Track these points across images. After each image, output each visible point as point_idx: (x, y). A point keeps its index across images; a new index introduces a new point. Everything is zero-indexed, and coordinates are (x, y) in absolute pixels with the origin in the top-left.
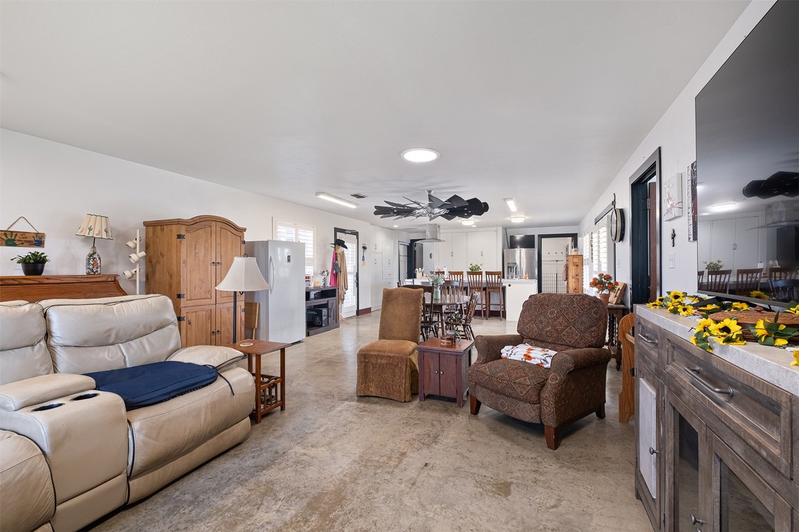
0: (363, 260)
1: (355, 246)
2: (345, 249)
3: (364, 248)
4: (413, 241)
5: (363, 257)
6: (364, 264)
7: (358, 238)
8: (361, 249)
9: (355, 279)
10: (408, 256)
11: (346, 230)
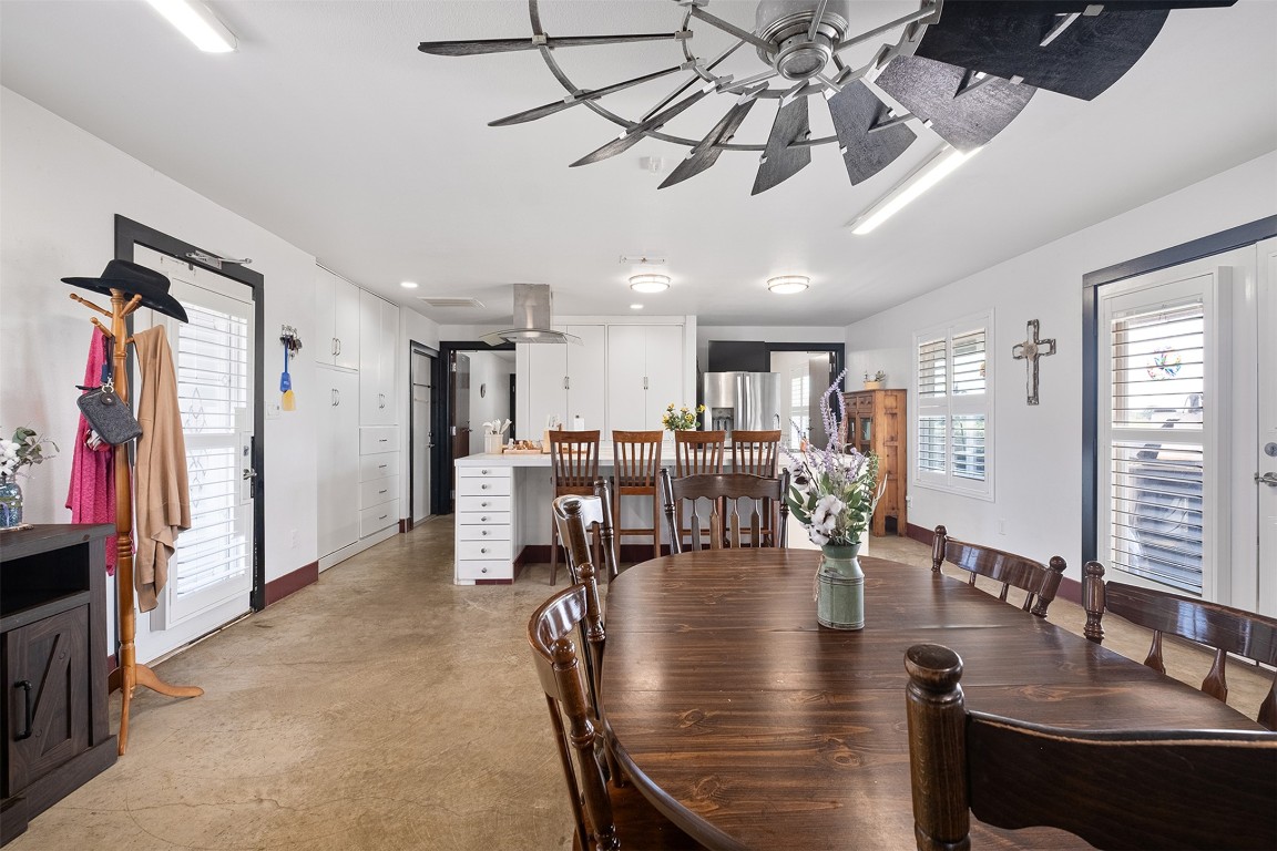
0: (285, 385)
1: (245, 327)
2: (170, 322)
3: (291, 343)
4: (448, 349)
5: (286, 377)
6: (288, 406)
7: (258, 296)
8: (274, 348)
9: (247, 462)
10: (433, 387)
11: (193, 249)
